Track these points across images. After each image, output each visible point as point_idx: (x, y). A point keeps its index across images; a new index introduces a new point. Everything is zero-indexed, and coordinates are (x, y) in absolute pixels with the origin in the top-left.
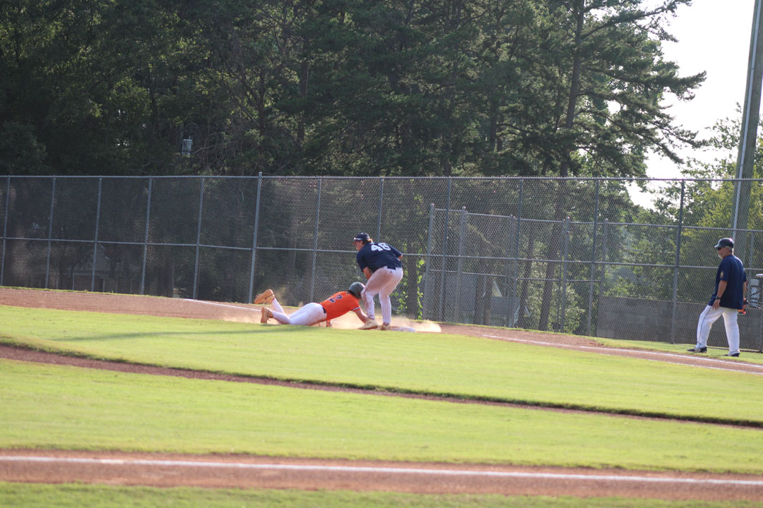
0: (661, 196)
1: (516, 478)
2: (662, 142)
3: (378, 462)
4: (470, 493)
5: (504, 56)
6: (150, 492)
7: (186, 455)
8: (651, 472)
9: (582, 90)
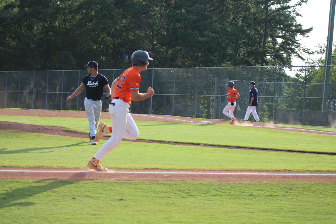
0: (297, 72)
1: (254, 175)
2: (297, 53)
3: (205, 170)
4: (238, 181)
5: (240, 23)
6: (125, 183)
7: (136, 169)
8: (301, 172)
9: (268, 34)
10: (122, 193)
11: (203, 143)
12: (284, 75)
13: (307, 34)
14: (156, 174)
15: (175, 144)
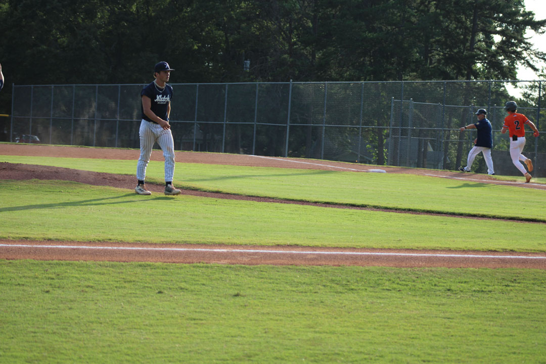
0: (526, 90)
1: (453, 258)
2: (526, 59)
3: (373, 249)
4: (428, 267)
5: (433, 9)
6: (244, 267)
7: (262, 246)
8: (531, 253)
9: (478, 28)
10: (238, 284)
11: (370, 204)
12: (504, 95)
13: (543, 29)
14: (295, 254)
15: (326, 207)
